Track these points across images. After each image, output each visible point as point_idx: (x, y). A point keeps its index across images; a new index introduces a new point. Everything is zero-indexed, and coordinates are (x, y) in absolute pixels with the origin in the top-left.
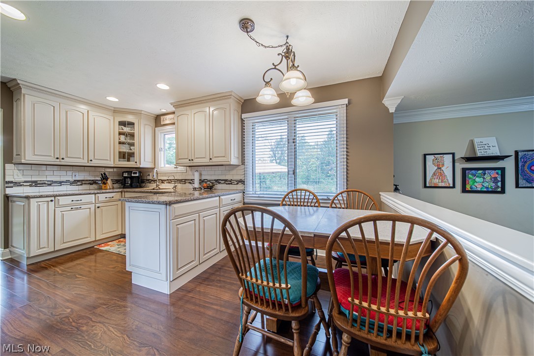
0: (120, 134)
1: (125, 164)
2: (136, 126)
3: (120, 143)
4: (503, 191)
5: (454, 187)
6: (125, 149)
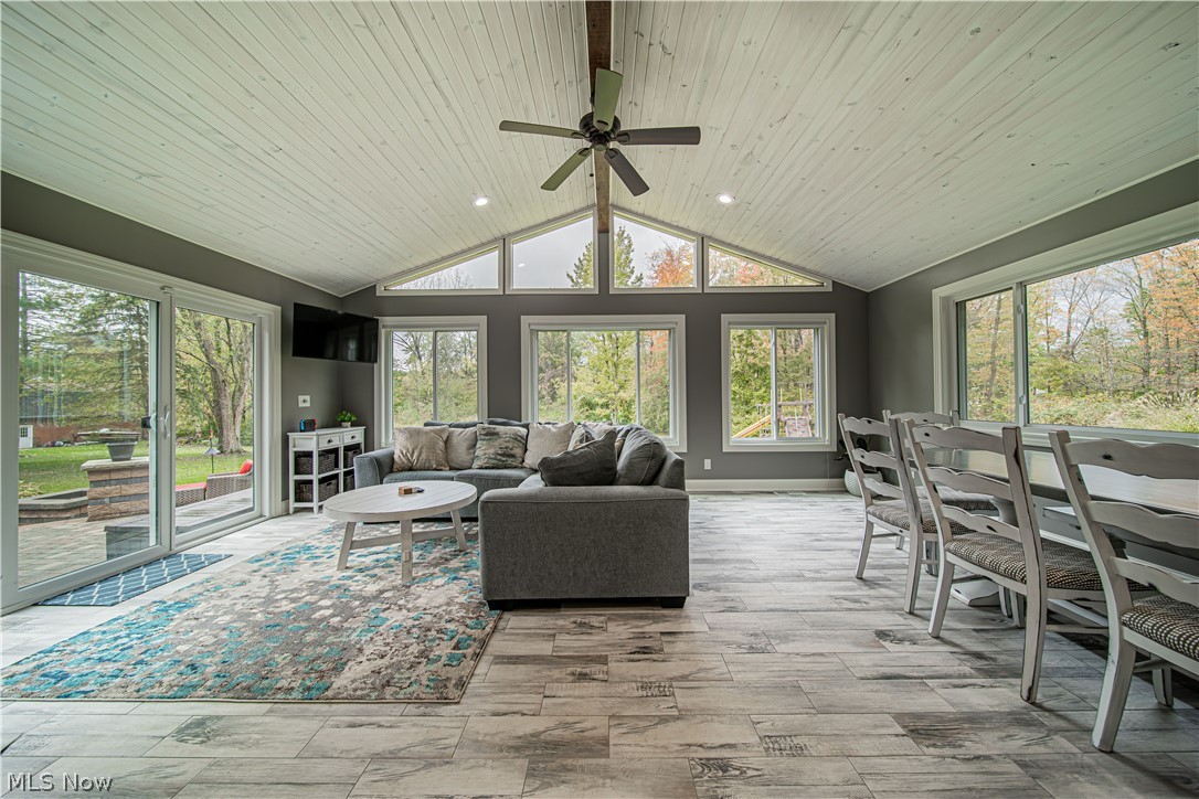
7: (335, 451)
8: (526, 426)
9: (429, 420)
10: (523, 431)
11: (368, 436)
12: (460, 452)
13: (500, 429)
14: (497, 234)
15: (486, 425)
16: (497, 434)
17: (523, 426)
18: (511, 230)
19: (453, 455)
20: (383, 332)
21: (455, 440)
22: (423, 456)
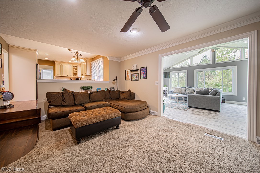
0: (74, 69)
1: (75, 76)
2: (77, 67)
3: (74, 71)
4: (138, 81)
5: (130, 80)
6: (75, 72)
7: (165, 90)
8: (195, 88)
9: (178, 87)
10: (194, 89)
11: (168, 88)
12: (183, 91)
13: (190, 88)
14: (189, 57)
15: (187, 88)
16: (189, 89)
17: (194, 88)
18: (192, 55)
19: (182, 92)
20: (170, 74)
21: (182, 90)
22: (178, 91)
